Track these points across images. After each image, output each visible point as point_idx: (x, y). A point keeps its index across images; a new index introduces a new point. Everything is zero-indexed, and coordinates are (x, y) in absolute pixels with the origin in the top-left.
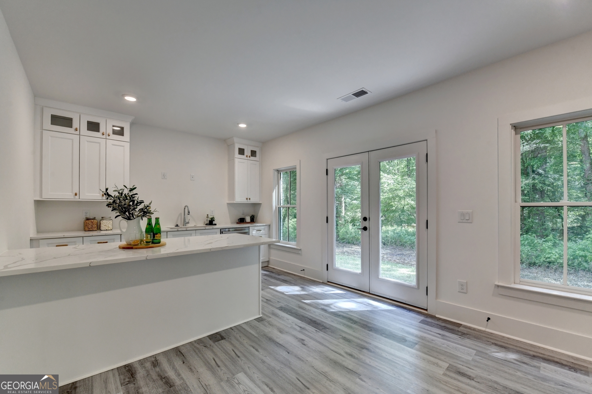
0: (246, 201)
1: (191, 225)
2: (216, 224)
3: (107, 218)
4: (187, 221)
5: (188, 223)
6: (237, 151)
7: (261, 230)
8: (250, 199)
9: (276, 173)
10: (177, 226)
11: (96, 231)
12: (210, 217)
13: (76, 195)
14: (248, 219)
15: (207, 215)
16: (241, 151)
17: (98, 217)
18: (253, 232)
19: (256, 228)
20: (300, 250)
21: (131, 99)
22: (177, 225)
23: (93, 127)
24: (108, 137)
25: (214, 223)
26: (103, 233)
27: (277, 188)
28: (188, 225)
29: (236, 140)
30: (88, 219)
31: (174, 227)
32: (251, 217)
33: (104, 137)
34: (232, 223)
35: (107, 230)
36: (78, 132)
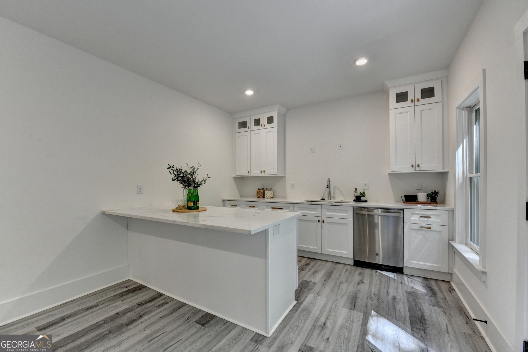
0: (412, 169)
1: (339, 198)
2: (366, 201)
3: (269, 189)
4: (332, 195)
5: (334, 197)
6: (392, 98)
7: (430, 217)
8: (418, 166)
9: (465, 114)
10: (323, 199)
11: (262, 199)
12: (360, 190)
13: (249, 172)
14: (422, 197)
15: (355, 189)
16: (402, 97)
17: (265, 189)
18: (412, 219)
19: (417, 212)
20: (484, 273)
21: (249, 93)
22: (323, 198)
23: (257, 122)
24: (264, 128)
25: (362, 198)
26: (266, 200)
28: (332, 200)
29: (389, 84)
30: (259, 189)
31: (319, 200)
32: (428, 195)
33: (262, 128)
34: (397, 201)
35: (267, 198)
36: (249, 130)
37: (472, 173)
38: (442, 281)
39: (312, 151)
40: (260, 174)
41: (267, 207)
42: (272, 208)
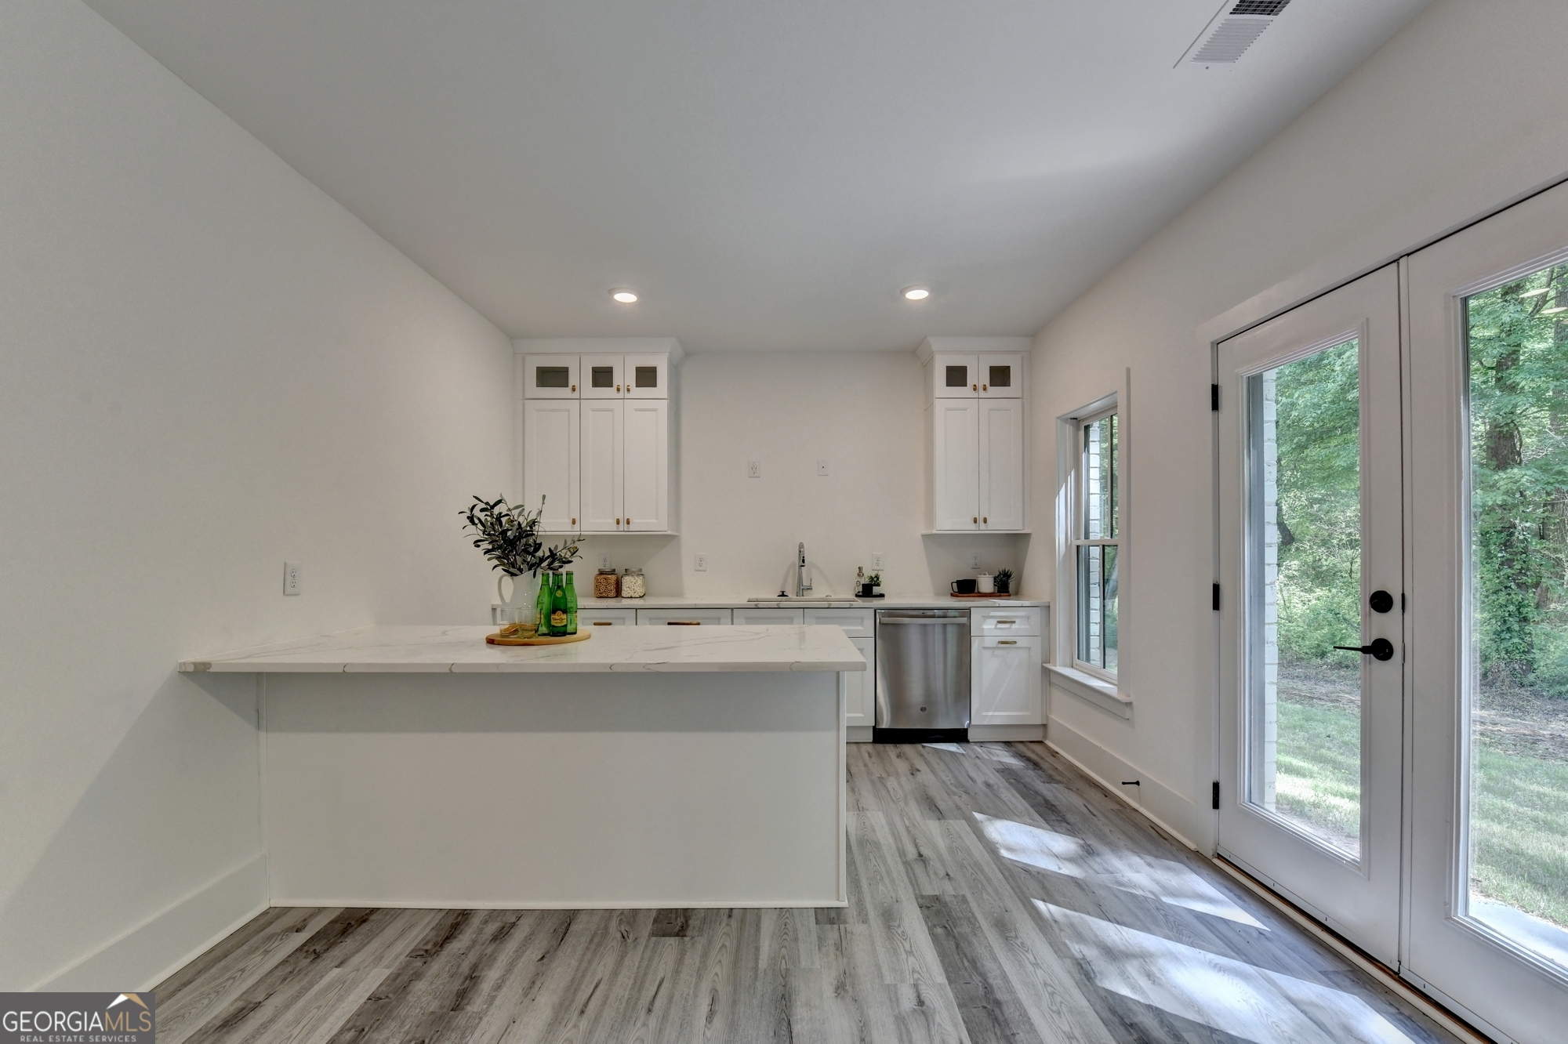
0: (973, 526)
1: (819, 592)
2: (882, 596)
3: (634, 572)
4: (806, 583)
5: (810, 589)
6: (940, 376)
7: (1014, 622)
8: (985, 521)
9: (1069, 429)
10: (783, 595)
11: (614, 600)
12: (868, 572)
13: (574, 522)
14: (986, 584)
15: (859, 568)
16: (956, 376)
17: (620, 570)
18: (985, 627)
19: (993, 614)
20: (1129, 704)
21: (625, 298)
22: (783, 592)
23: (602, 377)
24: (627, 395)
25: (876, 590)
26: (625, 602)
27: (1071, 479)
28: (809, 596)
29: (935, 344)
30: (601, 573)
31: (775, 597)
32: (995, 578)
33: (620, 395)
34: (938, 594)
35: (631, 597)
36: (576, 395)
37: (1078, 539)
38: (1031, 742)
39: (754, 471)
40: (614, 527)
41: (653, 621)
42: (669, 624)
